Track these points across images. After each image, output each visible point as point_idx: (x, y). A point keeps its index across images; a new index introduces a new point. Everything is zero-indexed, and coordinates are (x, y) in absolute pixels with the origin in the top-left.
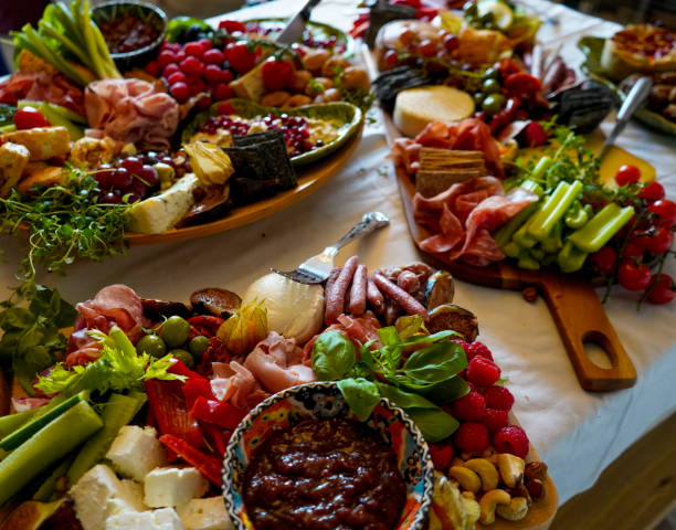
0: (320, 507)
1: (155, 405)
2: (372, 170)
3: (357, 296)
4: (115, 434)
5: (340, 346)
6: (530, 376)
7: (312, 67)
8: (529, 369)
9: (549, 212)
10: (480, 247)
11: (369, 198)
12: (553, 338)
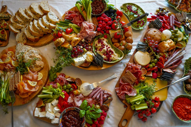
0: (69, 124)
1: (59, 99)
2: (123, 63)
3: (94, 97)
4: (54, 100)
5: (85, 105)
6: (113, 119)
7: (126, 36)
8: (114, 118)
9: (136, 98)
10: (121, 96)
11: (118, 70)
12: (123, 113)
